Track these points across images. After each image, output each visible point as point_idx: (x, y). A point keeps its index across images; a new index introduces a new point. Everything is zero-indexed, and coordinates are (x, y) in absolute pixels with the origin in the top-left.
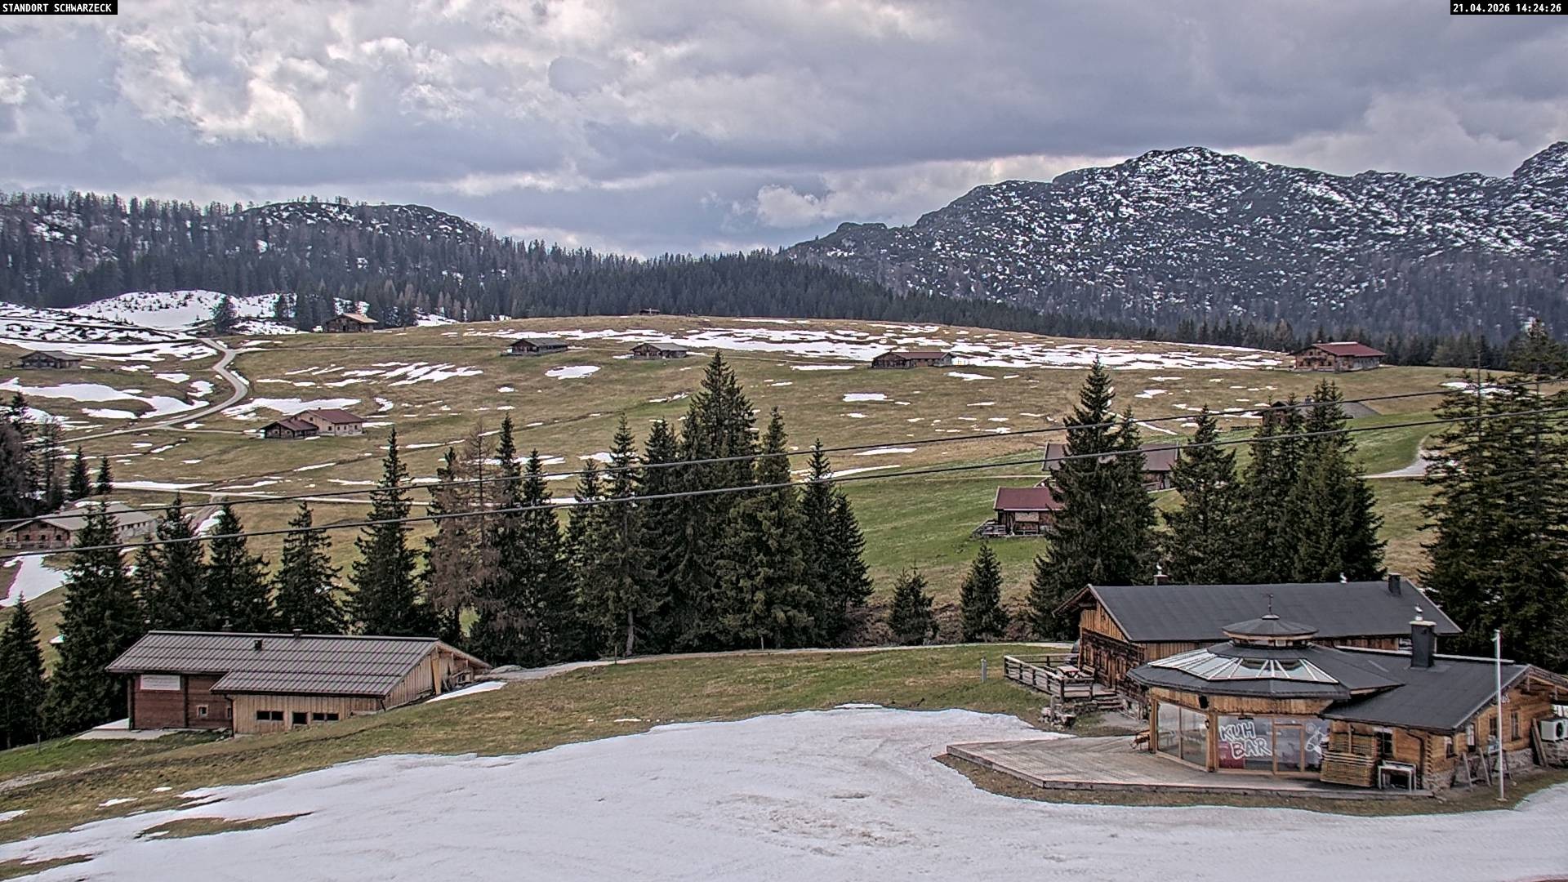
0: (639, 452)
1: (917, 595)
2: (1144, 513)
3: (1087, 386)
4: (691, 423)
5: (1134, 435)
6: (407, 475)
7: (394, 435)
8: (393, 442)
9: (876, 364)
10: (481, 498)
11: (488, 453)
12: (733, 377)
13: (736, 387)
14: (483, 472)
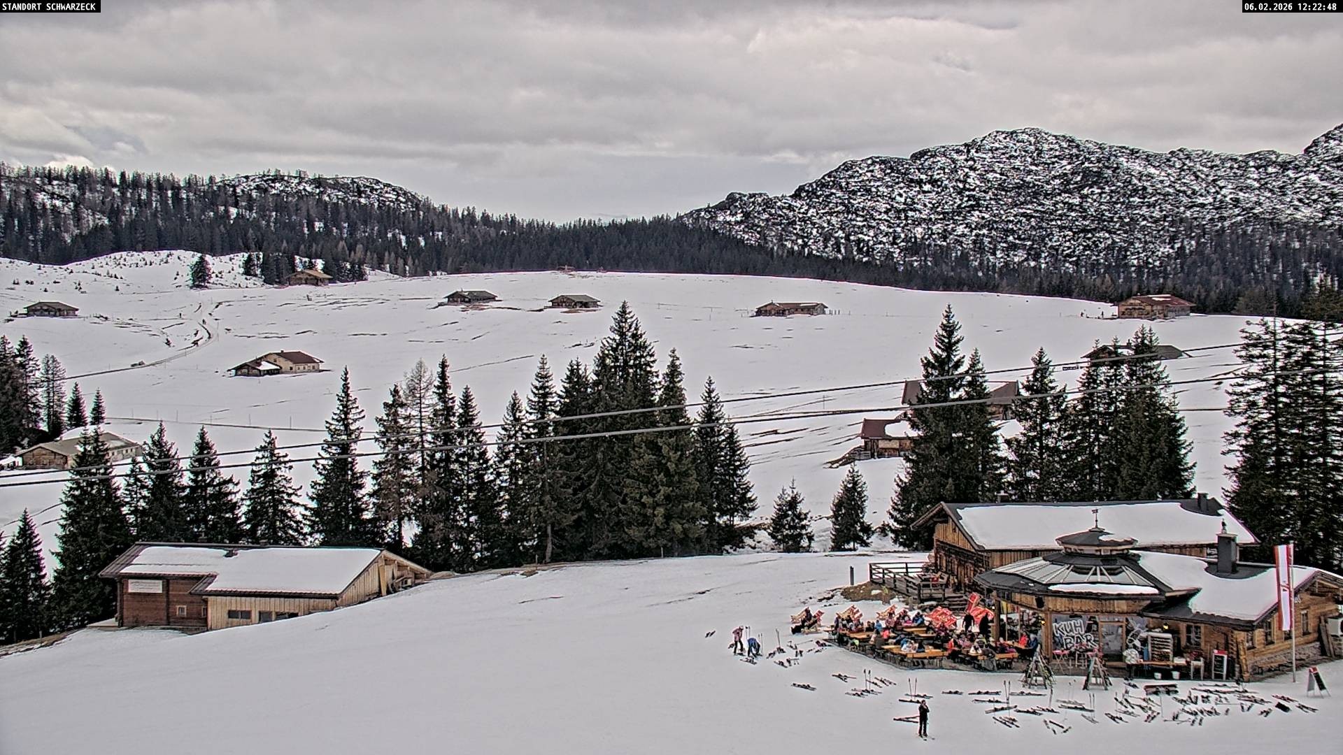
1: (794, 510)
2: (989, 440)
3: (941, 332)
4: (601, 363)
5: (980, 373)
6: (357, 407)
7: (346, 374)
8: (346, 379)
9: (760, 312)
10: (421, 428)
11: (427, 389)
12: (637, 325)
13: (639, 333)
14: (423, 406)
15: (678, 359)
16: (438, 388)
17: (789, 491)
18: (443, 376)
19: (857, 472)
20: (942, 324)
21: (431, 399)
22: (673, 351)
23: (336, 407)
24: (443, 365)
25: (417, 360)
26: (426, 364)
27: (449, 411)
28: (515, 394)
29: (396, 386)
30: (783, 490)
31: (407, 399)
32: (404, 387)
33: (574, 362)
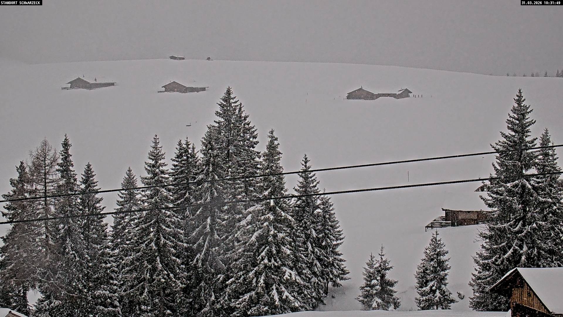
1: (383, 276)
3: (512, 114)
4: (208, 143)
5: (550, 152)
9: (350, 96)
11: (51, 166)
12: (240, 109)
13: (243, 115)
14: (47, 181)
15: (276, 139)
16: (61, 165)
17: (378, 258)
18: (66, 157)
19: (439, 241)
20: (513, 107)
21: (55, 175)
22: (272, 132)
24: (66, 145)
25: (42, 140)
26: (50, 143)
28: (130, 171)
29: (22, 163)
30: (372, 257)
31: (32, 175)
32: (30, 164)
33: (183, 142)
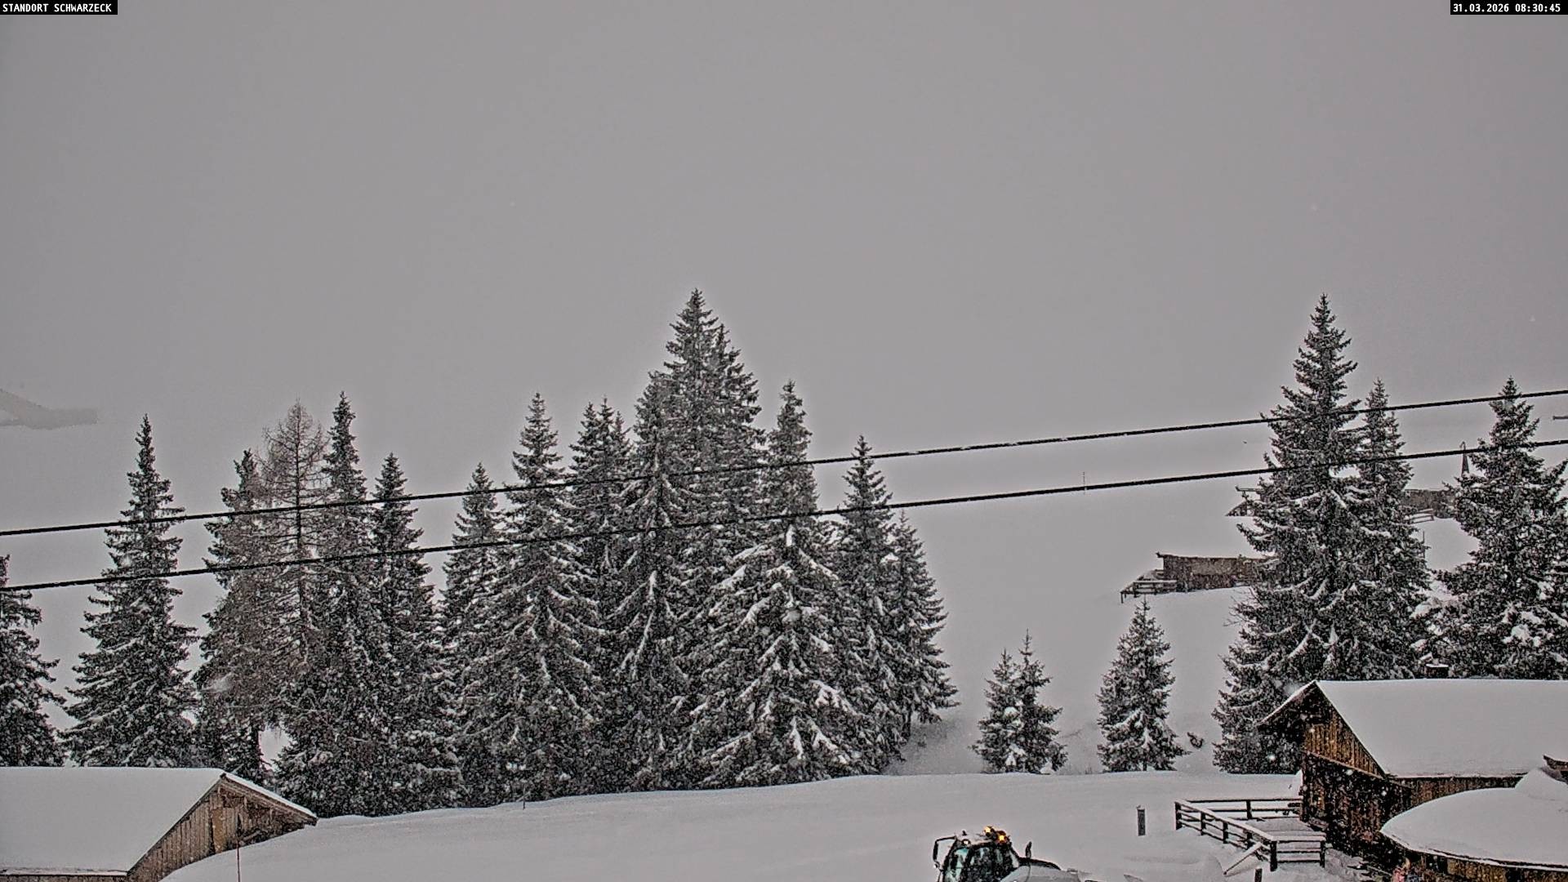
0: (565, 459)
1: (1028, 699)
2: (1409, 569)
3: (1307, 350)
4: (651, 411)
5: (1388, 431)
6: (169, 499)
7: (147, 430)
8: (147, 441)
10: (299, 536)
11: (311, 460)
12: (721, 336)
13: (727, 350)
14: (302, 494)
15: (799, 403)
16: (332, 459)
17: (1019, 660)
18: (343, 441)
19: (1151, 622)
20: (1310, 334)
21: (318, 481)
22: (789, 388)
23: (127, 496)
24: (342, 415)
25: (292, 404)
26: (309, 411)
27: (352, 503)
28: (480, 471)
29: (248, 455)
30: (1006, 658)
31: (270, 480)
32: (265, 457)
33: (597, 409)
